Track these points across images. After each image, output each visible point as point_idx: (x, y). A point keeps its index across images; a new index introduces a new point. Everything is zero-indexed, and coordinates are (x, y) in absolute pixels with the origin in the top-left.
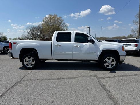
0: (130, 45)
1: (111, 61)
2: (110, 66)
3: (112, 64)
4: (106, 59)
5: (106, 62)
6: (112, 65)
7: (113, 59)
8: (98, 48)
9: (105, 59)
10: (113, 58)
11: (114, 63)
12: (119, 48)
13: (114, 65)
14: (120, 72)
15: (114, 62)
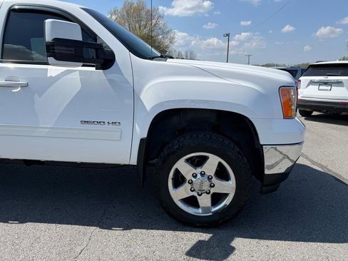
0: (339, 83)
1: (210, 179)
2: (205, 201)
3: (212, 191)
4: (182, 166)
5: (179, 180)
6: (217, 198)
7: (220, 165)
8: (135, 95)
9: (176, 166)
10: (219, 160)
11: (229, 187)
12: (261, 98)
13: (227, 202)
14: (254, 241)
15: (227, 178)
